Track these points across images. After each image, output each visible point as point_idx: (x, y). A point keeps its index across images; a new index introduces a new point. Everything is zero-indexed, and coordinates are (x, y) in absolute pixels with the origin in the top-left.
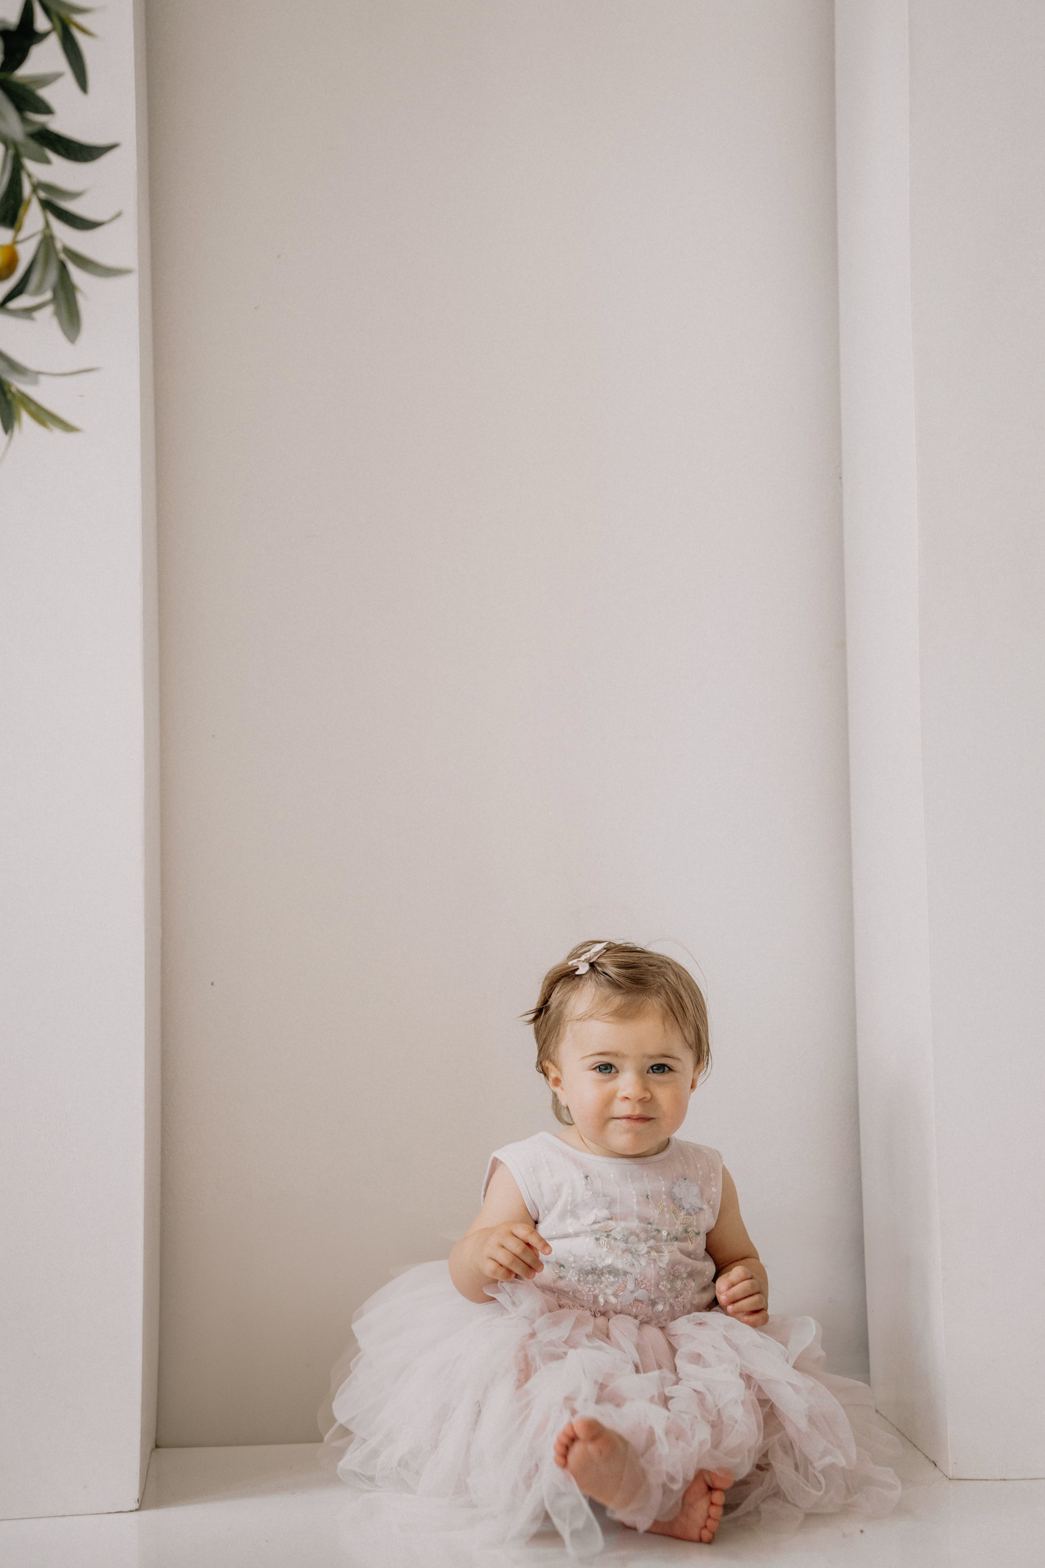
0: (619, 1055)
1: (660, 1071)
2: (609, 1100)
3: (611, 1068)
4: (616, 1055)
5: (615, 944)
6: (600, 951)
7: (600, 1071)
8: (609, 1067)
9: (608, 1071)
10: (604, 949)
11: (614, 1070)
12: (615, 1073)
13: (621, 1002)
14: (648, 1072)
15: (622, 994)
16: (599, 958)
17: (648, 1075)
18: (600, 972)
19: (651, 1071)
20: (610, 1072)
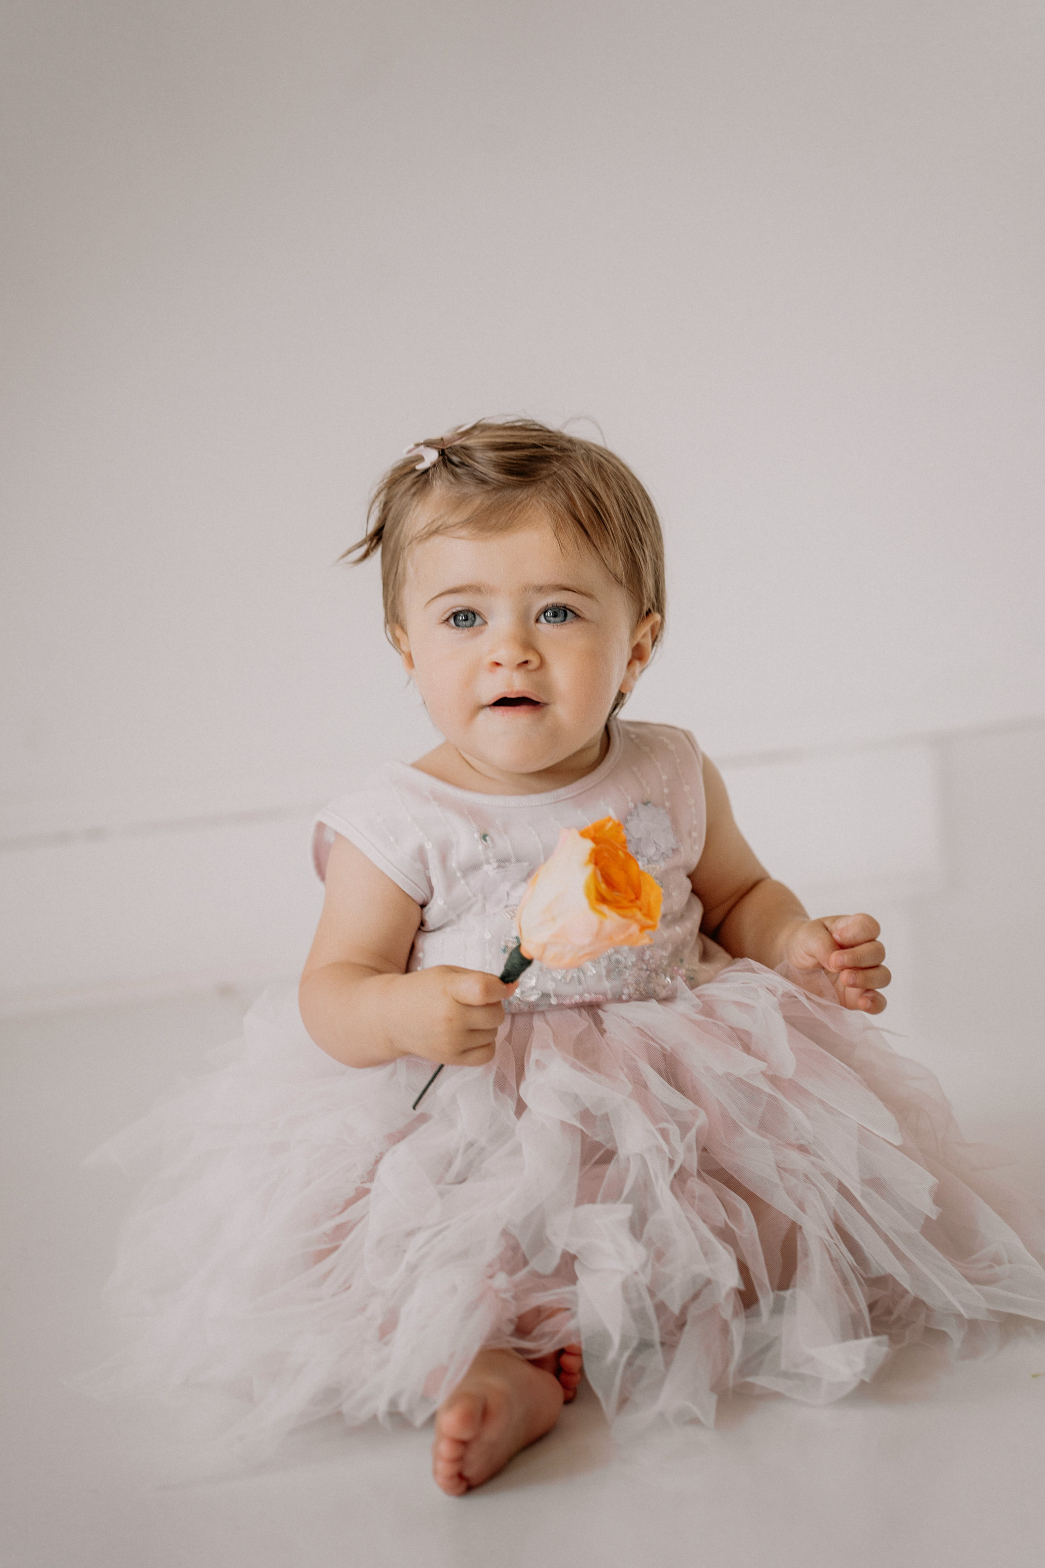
0: (483, 589)
1: (558, 619)
3: (475, 616)
4: (476, 589)
7: (457, 625)
8: (470, 616)
9: (468, 623)
11: (478, 621)
12: (482, 625)
14: (537, 621)
17: (538, 625)
18: (457, 463)
19: (542, 619)
20: (472, 625)
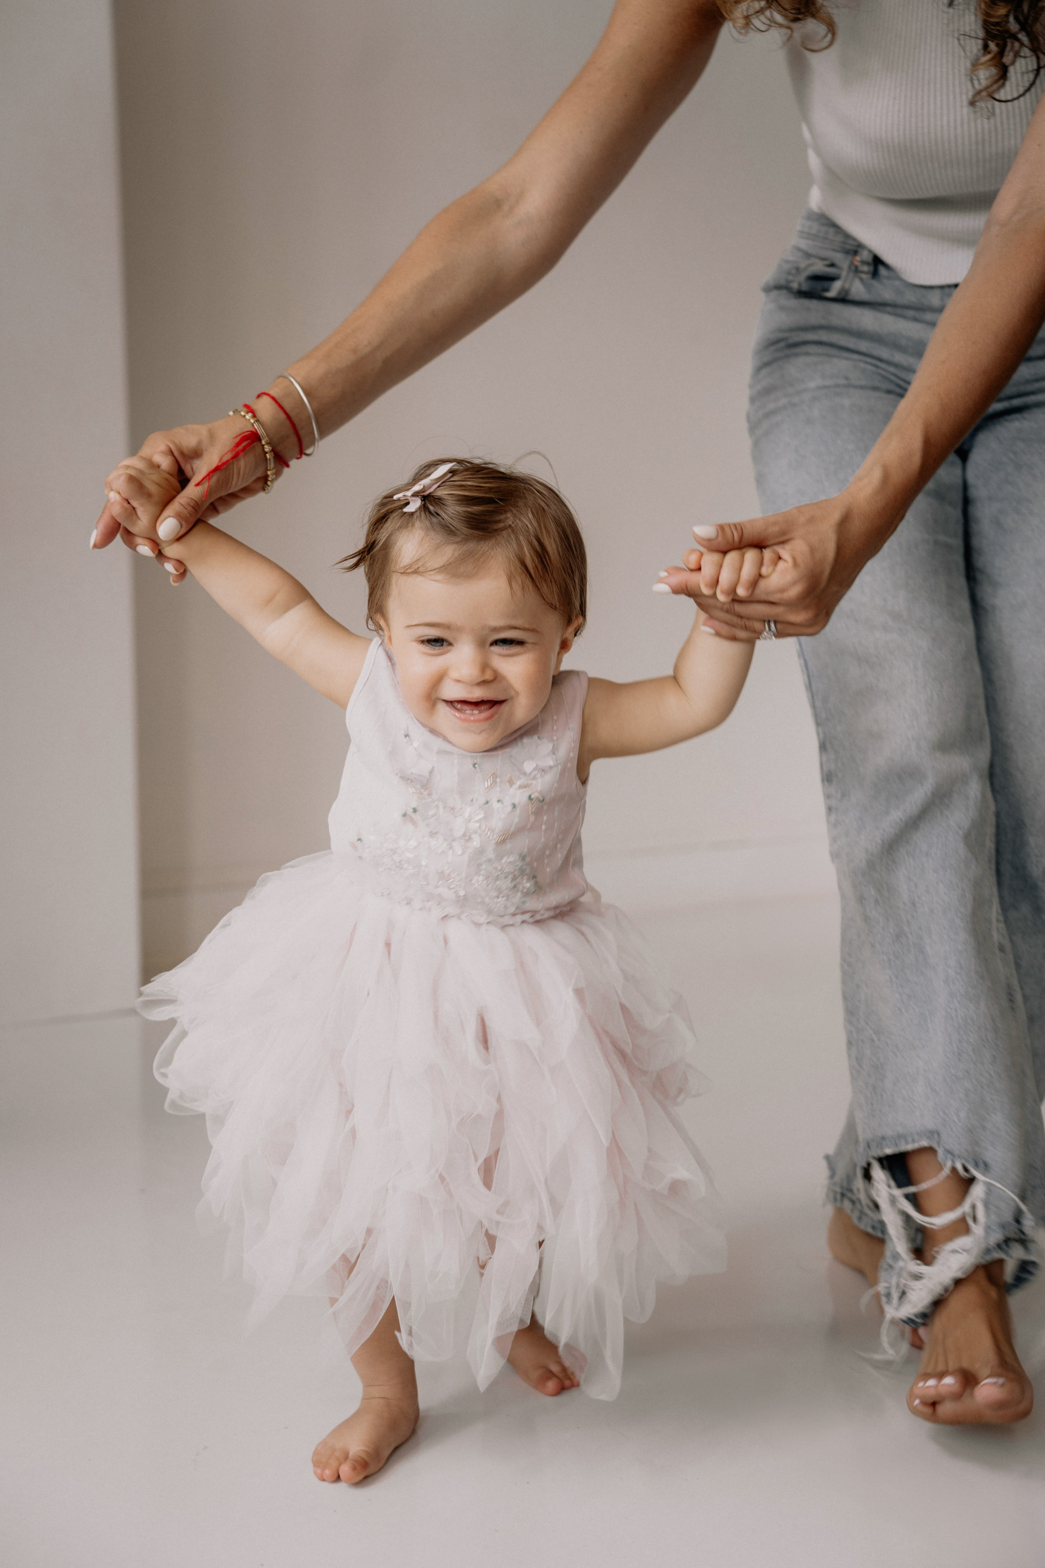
0: (452, 626)
1: (506, 646)
2: (439, 679)
3: (442, 642)
4: (448, 626)
5: (472, 463)
6: (445, 475)
7: (429, 646)
8: (439, 641)
9: (438, 645)
10: (450, 473)
11: (445, 645)
12: (447, 647)
13: (453, 554)
14: (490, 646)
15: (457, 543)
16: (439, 487)
17: (491, 650)
18: (433, 512)
19: (494, 645)
20: (441, 647)
